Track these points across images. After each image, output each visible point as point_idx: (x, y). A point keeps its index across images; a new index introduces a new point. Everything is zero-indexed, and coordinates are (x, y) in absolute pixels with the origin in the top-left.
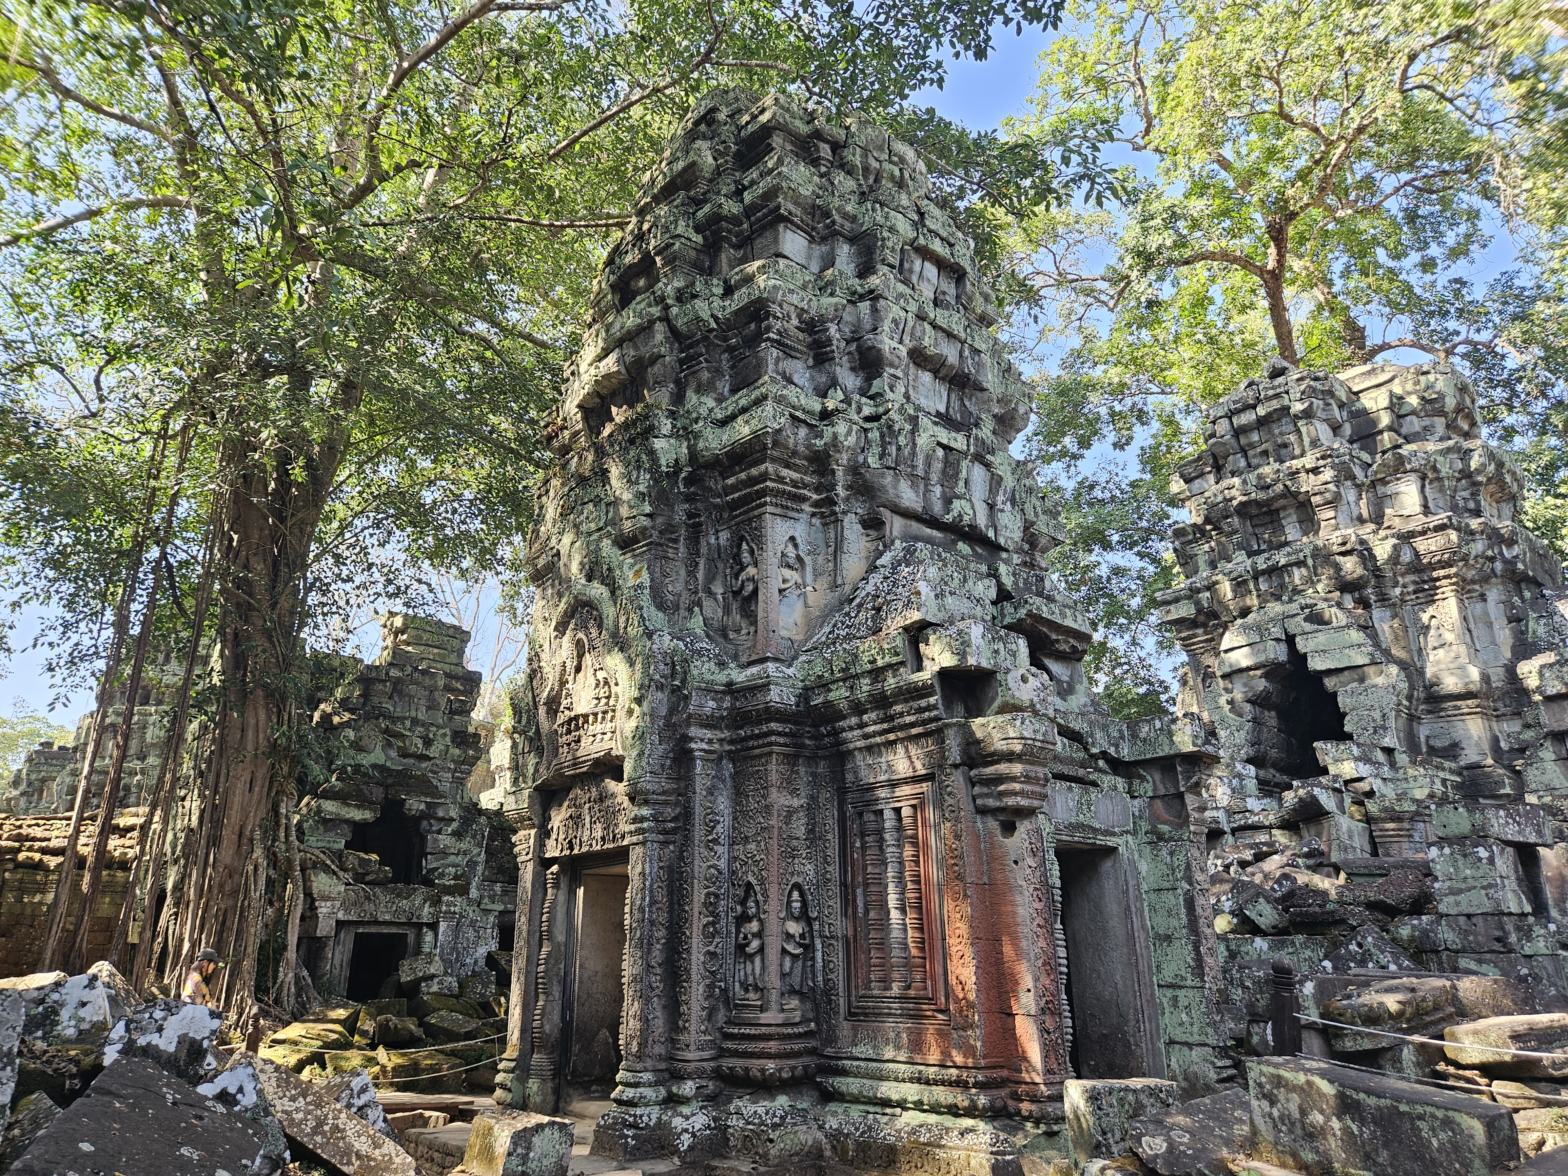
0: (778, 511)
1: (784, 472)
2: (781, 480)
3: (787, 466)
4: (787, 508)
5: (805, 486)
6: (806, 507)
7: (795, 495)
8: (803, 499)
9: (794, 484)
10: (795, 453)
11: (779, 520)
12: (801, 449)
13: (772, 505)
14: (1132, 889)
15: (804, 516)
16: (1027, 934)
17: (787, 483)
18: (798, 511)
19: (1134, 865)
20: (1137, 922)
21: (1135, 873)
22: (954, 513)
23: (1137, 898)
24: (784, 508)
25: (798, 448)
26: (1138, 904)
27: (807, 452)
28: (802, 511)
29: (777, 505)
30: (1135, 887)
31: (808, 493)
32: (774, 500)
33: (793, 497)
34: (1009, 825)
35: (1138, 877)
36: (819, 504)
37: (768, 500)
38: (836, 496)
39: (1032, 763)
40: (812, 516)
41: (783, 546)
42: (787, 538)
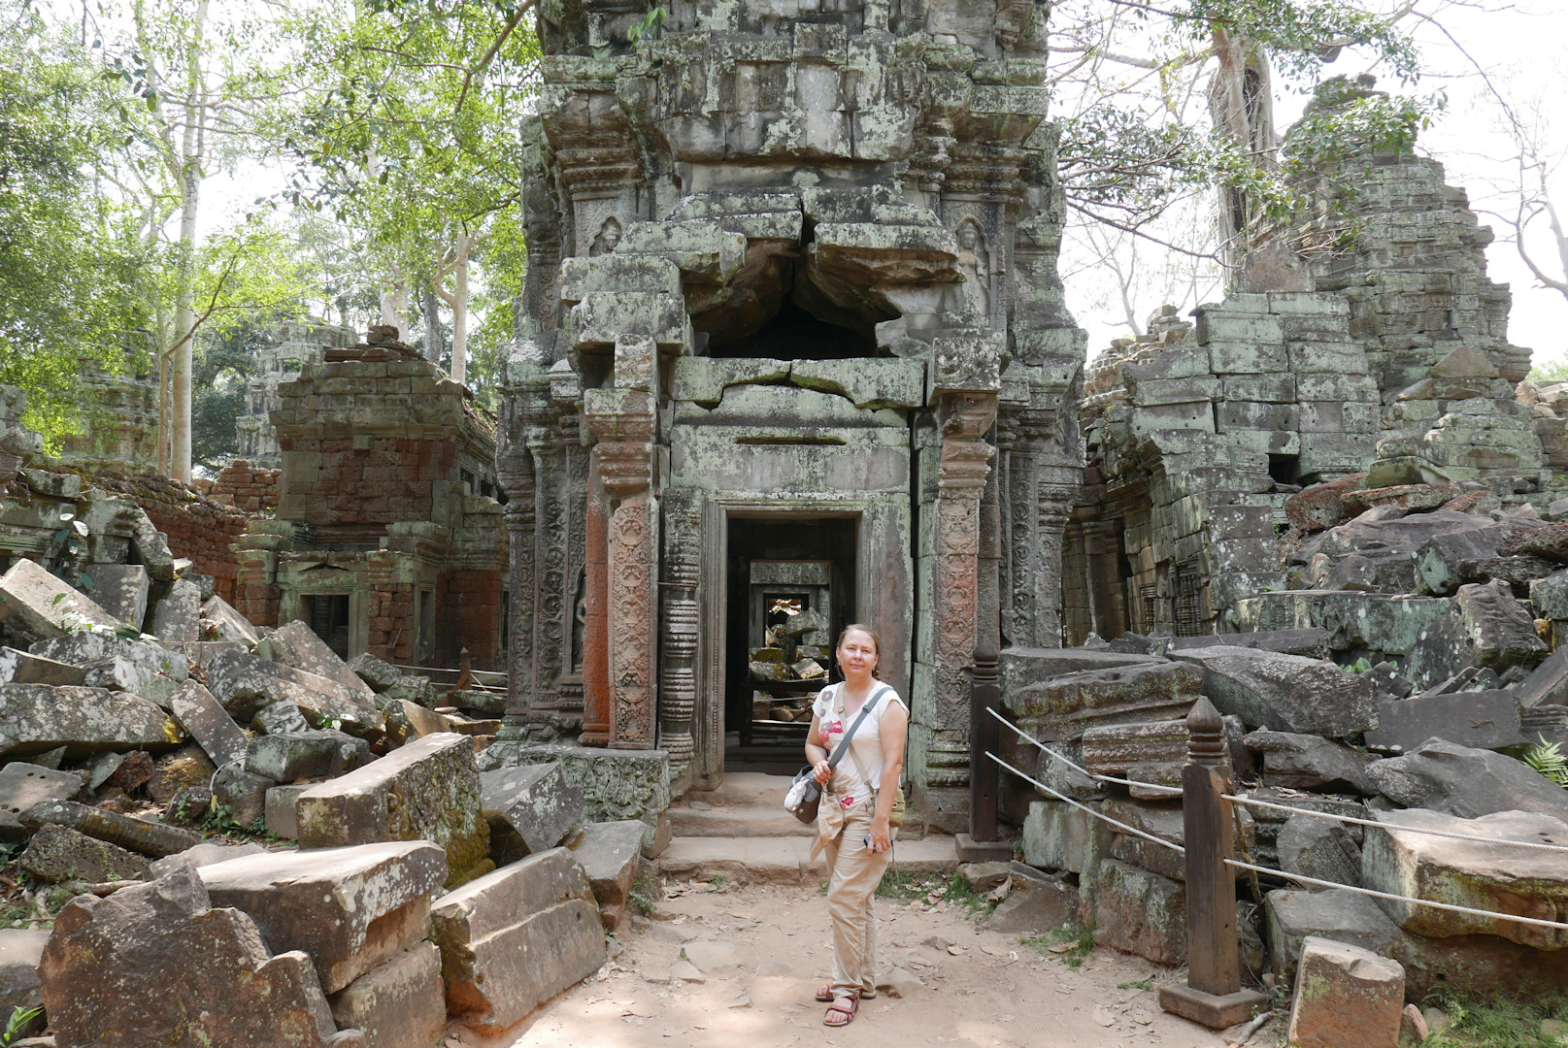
0: (587, 195)
1: (582, 154)
2: (583, 163)
3: (590, 144)
4: (601, 189)
5: (620, 159)
6: (629, 182)
7: (604, 172)
8: (621, 174)
9: (603, 161)
10: (591, 129)
11: (590, 205)
12: (597, 122)
13: (578, 191)
14: (884, 557)
15: (627, 191)
16: (613, 611)
17: (591, 164)
18: (615, 189)
19: (893, 530)
20: (885, 594)
21: (894, 539)
22: (771, 142)
23: (890, 566)
24: (594, 190)
25: (593, 122)
26: (891, 574)
27: (608, 123)
28: (620, 187)
29: (585, 190)
30: (889, 555)
31: (622, 166)
32: (579, 186)
33: (604, 176)
34: (615, 505)
35: (900, 542)
36: (639, 174)
37: (572, 187)
38: (643, 161)
39: (620, 440)
40: (637, 188)
41: (598, 231)
42: (603, 220)
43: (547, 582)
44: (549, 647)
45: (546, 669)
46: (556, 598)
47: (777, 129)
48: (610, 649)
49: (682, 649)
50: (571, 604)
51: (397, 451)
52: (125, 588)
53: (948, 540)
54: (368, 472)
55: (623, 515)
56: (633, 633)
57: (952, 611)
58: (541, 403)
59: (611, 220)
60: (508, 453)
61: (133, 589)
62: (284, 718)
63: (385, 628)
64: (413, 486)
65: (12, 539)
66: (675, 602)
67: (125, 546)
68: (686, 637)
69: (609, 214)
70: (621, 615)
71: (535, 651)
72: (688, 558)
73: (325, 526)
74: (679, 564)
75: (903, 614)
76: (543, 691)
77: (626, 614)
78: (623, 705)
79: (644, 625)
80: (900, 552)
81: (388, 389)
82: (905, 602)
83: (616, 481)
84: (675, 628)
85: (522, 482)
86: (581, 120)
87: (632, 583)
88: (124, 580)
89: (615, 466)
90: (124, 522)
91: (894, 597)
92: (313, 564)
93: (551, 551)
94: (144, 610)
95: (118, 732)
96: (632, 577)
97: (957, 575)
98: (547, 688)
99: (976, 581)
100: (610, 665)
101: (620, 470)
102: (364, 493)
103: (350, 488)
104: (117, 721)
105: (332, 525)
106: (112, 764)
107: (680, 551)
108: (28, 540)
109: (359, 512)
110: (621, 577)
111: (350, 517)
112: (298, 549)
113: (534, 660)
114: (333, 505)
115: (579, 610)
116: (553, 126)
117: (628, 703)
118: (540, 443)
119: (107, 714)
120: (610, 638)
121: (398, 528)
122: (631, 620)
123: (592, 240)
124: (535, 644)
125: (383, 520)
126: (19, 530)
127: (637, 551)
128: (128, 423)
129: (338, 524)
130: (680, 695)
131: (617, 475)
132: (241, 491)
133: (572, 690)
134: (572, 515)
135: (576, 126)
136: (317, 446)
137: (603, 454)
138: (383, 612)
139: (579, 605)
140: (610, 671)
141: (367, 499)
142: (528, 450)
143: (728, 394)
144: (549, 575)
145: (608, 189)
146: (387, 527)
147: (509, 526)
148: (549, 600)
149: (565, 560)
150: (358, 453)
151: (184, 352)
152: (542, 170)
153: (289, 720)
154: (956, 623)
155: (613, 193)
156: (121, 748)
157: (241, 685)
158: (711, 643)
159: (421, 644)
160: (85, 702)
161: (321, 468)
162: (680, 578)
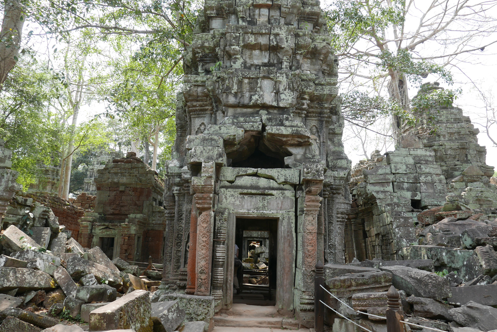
0: (196, 116)
1: (195, 104)
2: (195, 106)
3: (197, 101)
4: (200, 114)
5: (206, 105)
6: (209, 112)
7: (201, 109)
8: (206, 110)
9: (201, 106)
10: (198, 96)
11: (196, 119)
12: (200, 94)
13: (193, 115)
14: (286, 232)
15: (208, 115)
16: (198, 248)
17: (197, 107)
18: (205, 114)
19: (289, 223)
20: (287, 245)
21: (290, 226)
22: (253, 101)
23: (288, 236)
24: (198, 114)
25: (199, 94)
26: (289, 238)
27: (203, 95)
28: (206, 114)
29: (195, 114)
30: (288, 232)
31: (207, 107)
32: (193, 113)
33: (201, 110)
34: (200, 213)
35: (291, 228)
36: (212, 110)
37: (191, 113)
38: (213, 106)
39: (202, 193)
40: (211, 114)
41: (199, 127)
42: (200, 124)
43: (177, 237)
44: (177, 258)
45: (176, 266)
46: (180, 242)
47: (255, 98)
48: (196, 261)
49: (220, 261)
50: (185, 244)
51: (133, 191)
52: (43, 235)
53: (307, 228)
54: (124, 198)
55: (203, 217)
56: (204, 256)
57: (308, 251)
58: (178, 179)
59: (203, 124)
60: (167, 195)
61: (46, 235)
62: (90, 280)
63: (125, 249)
64: (137, 202)
65: (9, 218)
66: (218, 246)
67: (44, 221)
68: (221, 257)
69: (202, 122)
70: (200, 250)
71: (172, 259)
72: (223, 231)
73: (109, 215)
74: (220, 233)
75: (292, 251)
76: (175, 273)
77: (202, 249)
78: (200, 280)
79: (208, 253)
80: (292, 231)
81: (132, 172)
82: (293, 248)
83: (201, 206)
84: (218, 254)
85: (171, 204)
86: (195, 94)
87: (204, 239)
88: (43, 232)
89: (200, 201)
90: (45, 213)
91: (289, 246)
92: (104, 227)
93: (179, 227)
94: (48, 242)
95: (35, 284)
96: (204, 237)
97: (310, 239)
98: (176, 272)
99: (316, 241)
100: (196, 266)
101: (202, 202)
102: (122, 204)
103: (117, 203)
104: (35, 280)
105: (111, 214)
106: (33, 294)
107: (220, 229)
108: (14, 219)
109: (120, 211)
110: (201, 237)
111: (117, 212)
112: (99, 222)
113: (172, 263)
114: (112, 208)
115: (187, 247)
116: (186, 95)
117: (202, 279)
118: (178, 192)
119: (33, 278)
120: (197, 257)
121: (132, 216)
122: (204, 252)
123: (197, 130)
124: (173, 257)
125: (127, 213)
126: (11, 216)
127: (207, 229)
128: (50, 180)
129: (113, 214)
130: (219, 277)
131: (201, 204)
132: (83, 202)
133: (184, 273)
134: (186, 216)
135: (193, 95)
136: (108, 189)
137: (197, 197)
138: (125, 243)
139: (188, 245)
140: (196, 268)
141: (122, 206)
142: (173, 194)
143: (237, 179)
144: (178, 234)
145: (202, 114)
146: (128, 215)
147: (166, 218)
148: (178, 243)
149: (184, 230)
150: (121, 192)
151: (70, 159)
152: (182, 108)
153: (91, 281)
154: (310, 255)
155: (204, 116)
156: (36, 289)
157: (77, 268)
158: (229, 259)
159: (137, 254)
160: (26, 274)
161: (109, 196)
162: (220, 238)
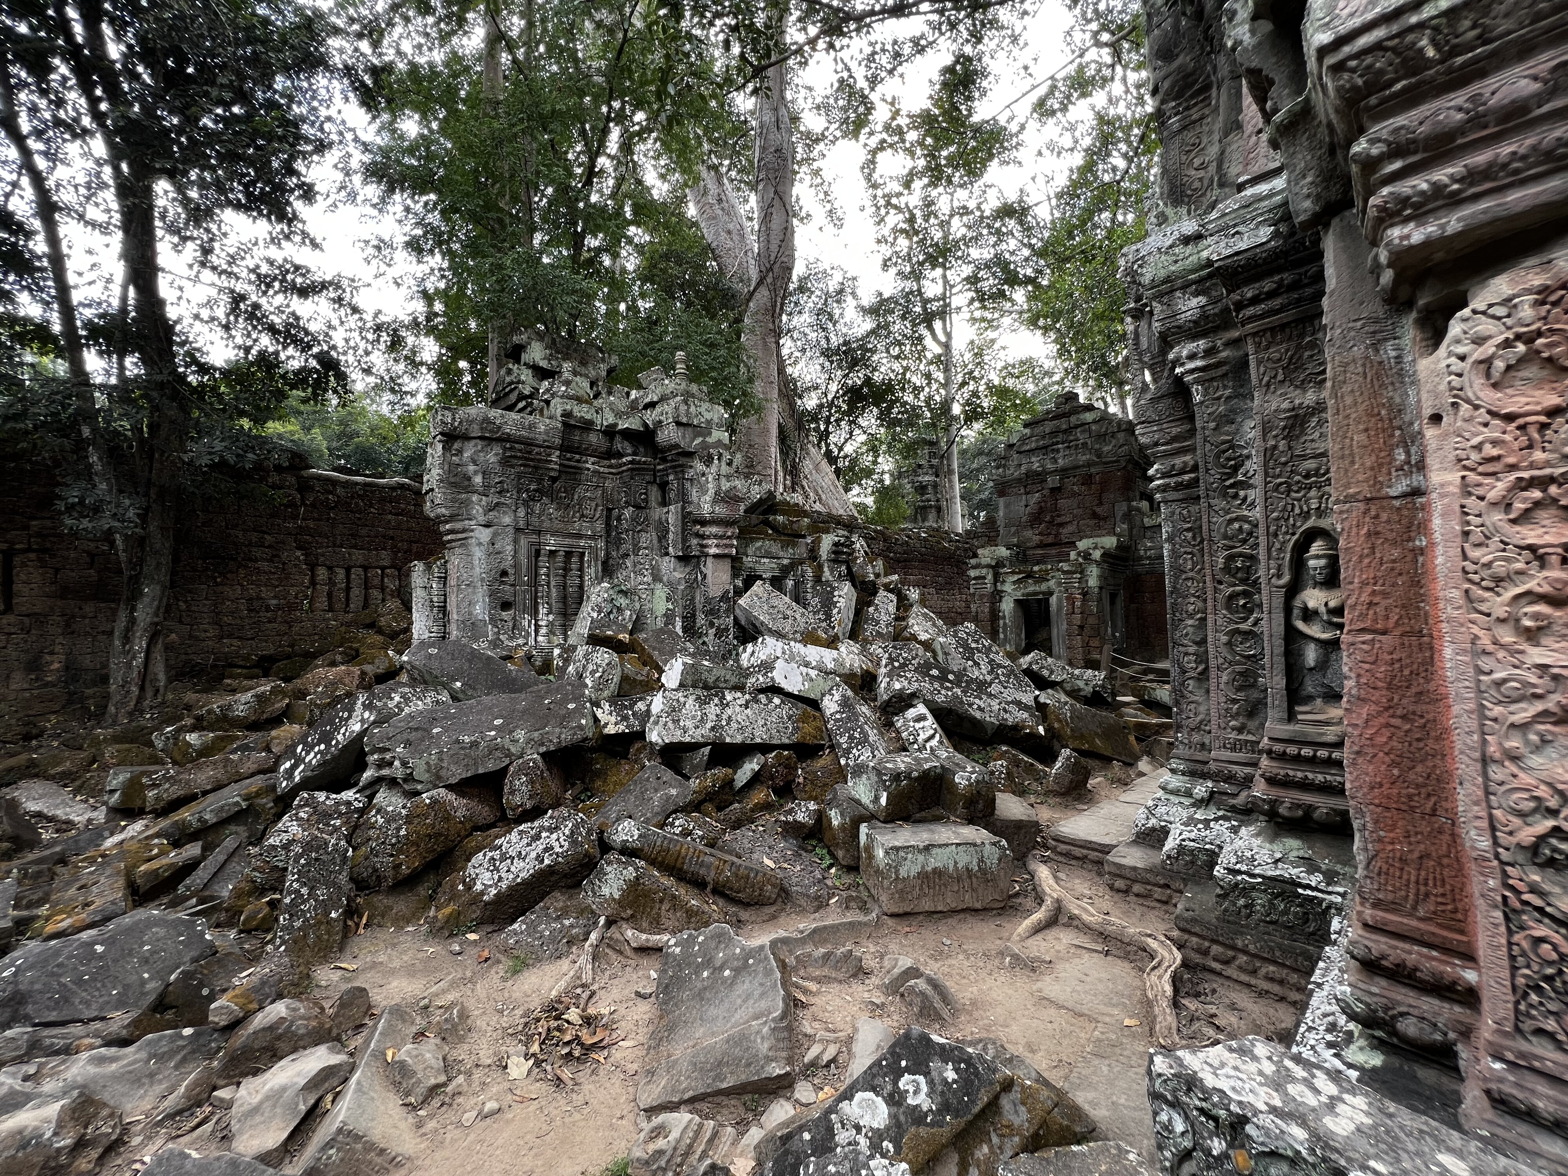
43: (1227, 569)
44: (1238, 668)
45: (1234, 701)
46: (1245, 594)
48: (1460, 742)
50: (1278, 601)
51: (1083, 484)
52: (836, 599)
54: (1061, 503)
61: (841, 599)
62: (917, 726)
63: (1079, 623)
64: (1098, 510)
67: (843, 568)
71: (1213, 673)
73: (1032, 548)
76: (1233, 735)
81: (1072, 438)
83: (1449, 227)
85: (1175, 431)
88: (836, 593)
90: (839, 549)
92: (1021, 576)
93: (1231, 522)
94: (851, 617)
98: (1240, 730)
102: (1059, 520)
103: (1048, 518)
104: (760, 723)
105: (1038, 546)
106: (751, 767)
108: (774, 567)
109: (1056, 536)
111: (1050, 540)
112: (1011, 565)
113: (1213, 685)
114: (1036, 532)
115: (1296, 612)
118: (1199, 363)
119: (752, 716)
121: (1082, 545)
124: (1212, 663)
125: (1073, 539)
129: (1042, 545)
131: (1456, 202)
133: (1292, 750)
136: (1023, 490)
138: (1076, 610)
139: (1297, 603)
141: (1062, 525)
144: (1231, 557)
146: (1076, 544)
148: (1232, 597)
149: (1262, 529)
150: (1052, 490)
153: (923, 729)
156: (764, 748)
157: (897, 686)
160: (732, 704)
161: (1026, 506)
